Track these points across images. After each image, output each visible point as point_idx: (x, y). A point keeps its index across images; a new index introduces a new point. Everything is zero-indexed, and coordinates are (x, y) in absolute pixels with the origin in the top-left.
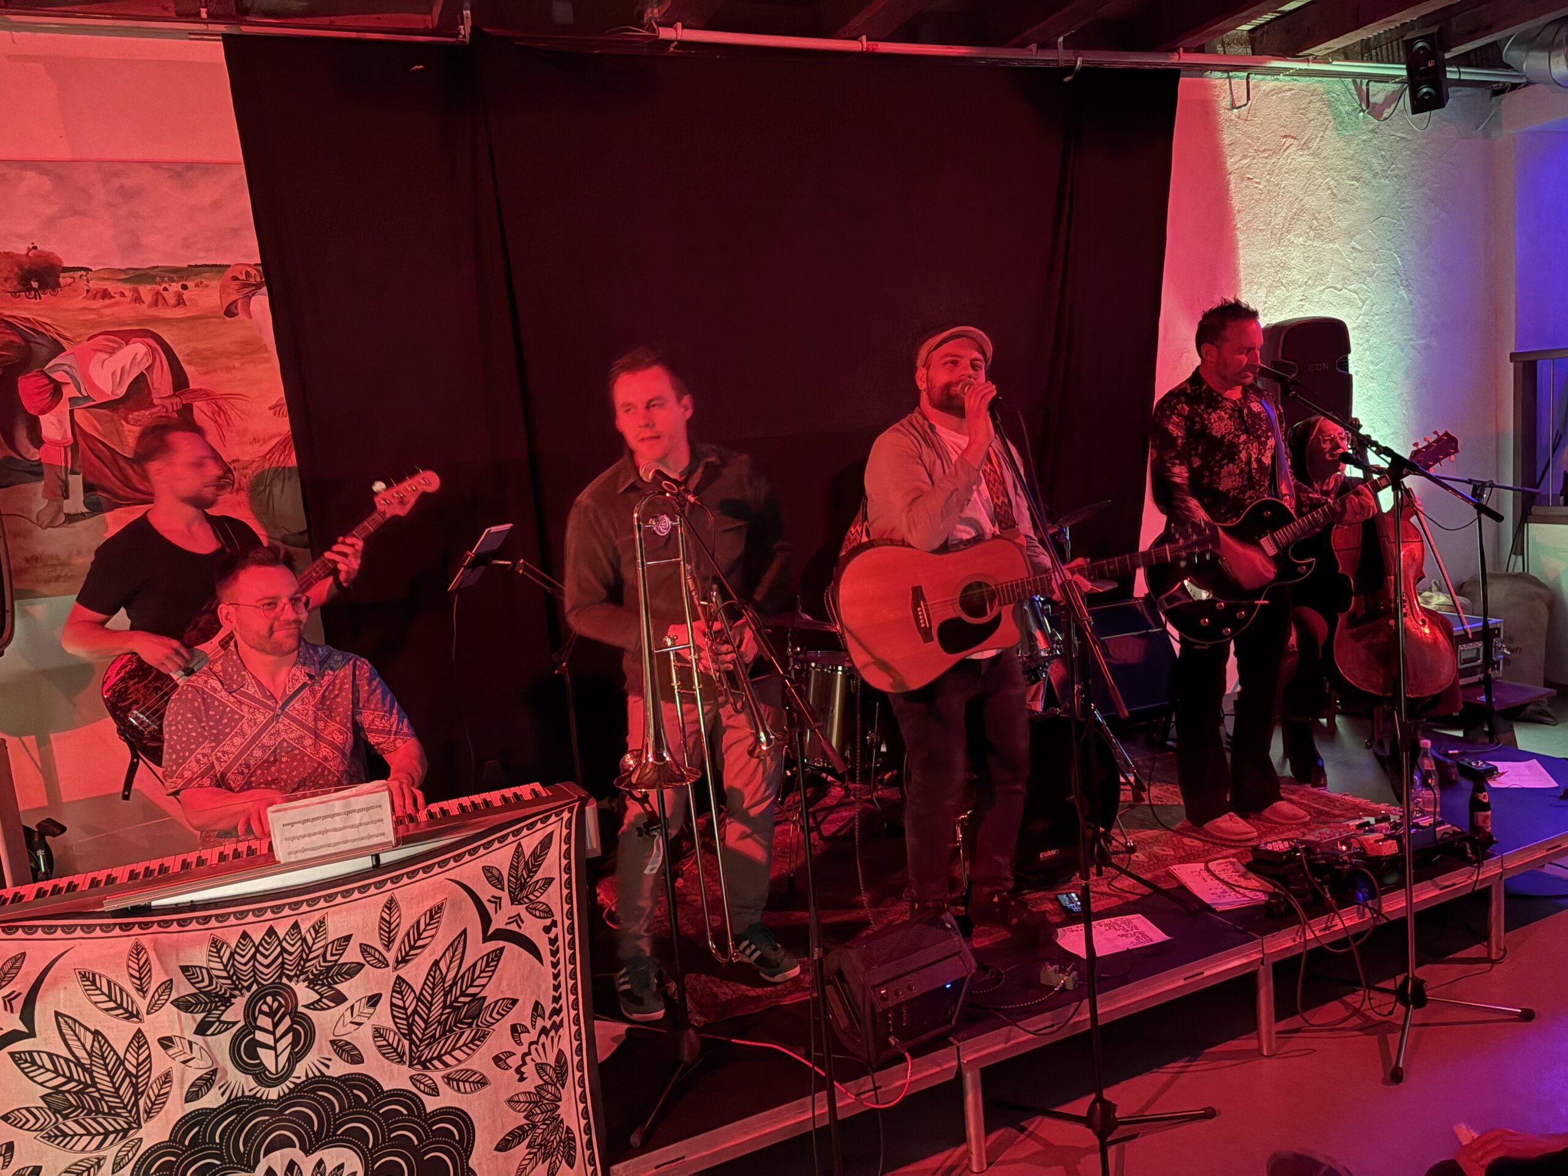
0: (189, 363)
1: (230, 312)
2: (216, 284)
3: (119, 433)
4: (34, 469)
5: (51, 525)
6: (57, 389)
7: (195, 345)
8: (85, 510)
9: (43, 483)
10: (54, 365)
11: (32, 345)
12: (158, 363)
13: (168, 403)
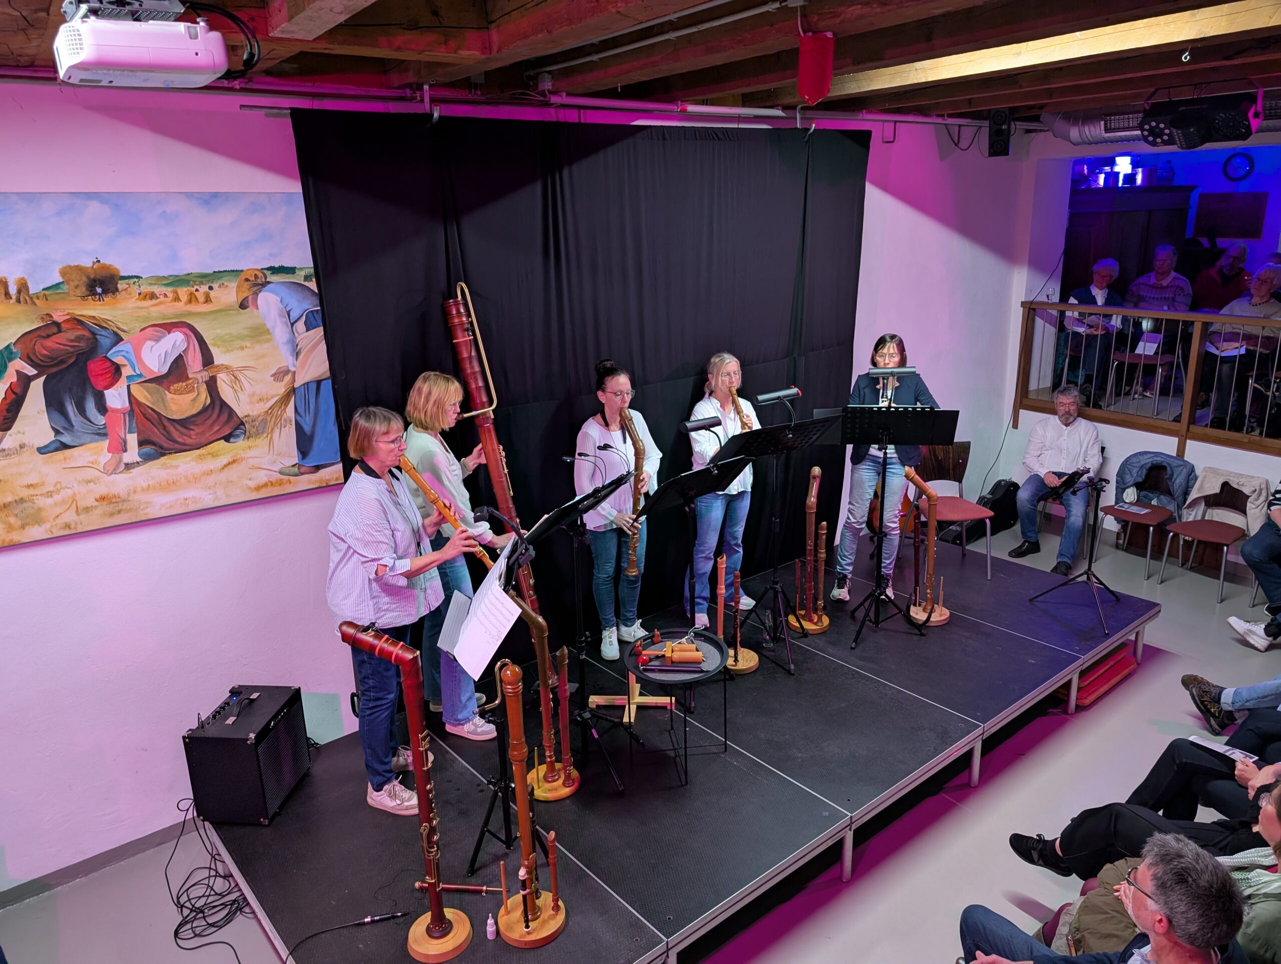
1: (243, 306)
2: (233, 285)
3: (163, 401)
4: (101, 431)
5: (114, 472)
6: (117, 369)
7: (219, 331)
8: (139, 459)
9: (108, 441)
10: (115, 352)
11: (98, 337)
12: (191, 346)
13: (199, 376)
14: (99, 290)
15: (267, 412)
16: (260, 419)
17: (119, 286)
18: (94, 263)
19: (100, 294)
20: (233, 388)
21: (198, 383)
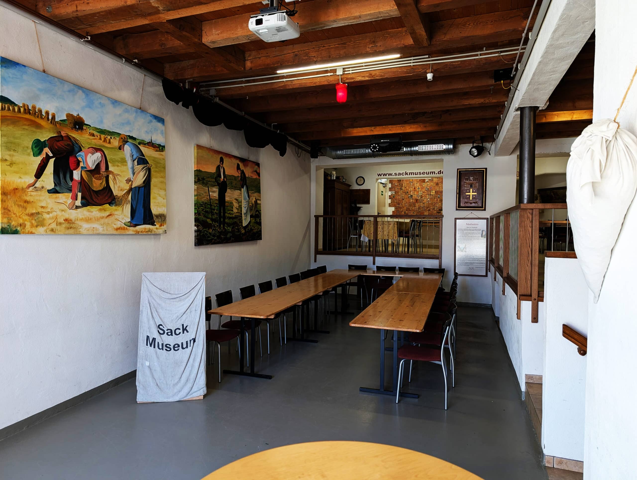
0: (110, 162)
1: (120, 148)
2: (118, 139)
3: (92, 181)
4: (70, 188)
5: (71, 209)
6: (79, 162)
7: (112, 156)
8: (81, 205)
9: (71, 193)
10: (79, 155)
11: (74, 146)
12: (103, 160)
13: (103, 173)
14: (77, 127)
15: (123, 196)
16: (120, 198)
17: (84, 127)
18: (77, 115)
19: (77, 128)
20: (113, 182)
21: (103, 176)
